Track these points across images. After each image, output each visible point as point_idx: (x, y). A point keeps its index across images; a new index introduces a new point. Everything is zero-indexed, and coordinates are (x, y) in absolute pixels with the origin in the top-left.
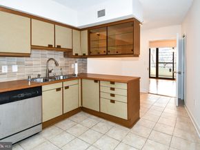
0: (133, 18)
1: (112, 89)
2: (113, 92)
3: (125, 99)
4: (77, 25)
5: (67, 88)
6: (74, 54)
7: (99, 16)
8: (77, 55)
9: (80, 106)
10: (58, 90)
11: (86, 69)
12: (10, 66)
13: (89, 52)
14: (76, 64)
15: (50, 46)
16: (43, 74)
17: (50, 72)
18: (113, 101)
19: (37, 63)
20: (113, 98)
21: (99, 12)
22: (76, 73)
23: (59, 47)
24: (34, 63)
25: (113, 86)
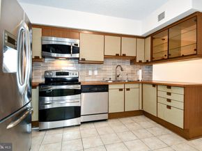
0: (196, 13)
1: (169, 94)
2: (169, 97)
3: (181, 106)
4: (140, 34)
5: (128, 89)
6: (137, 61)
7: (159, 20)
8: (140, 62)
9: (141, 109)
10: (121, 90)
11: (151, 76)
12: (93, 71)
13: (152, 58)
14: (140, 71)
15: (117, 55)
16: (113, 78)
17: (118, 76)
18: (169, 107)
19: (110, 69)
20: (169, 104)
21: (159, 16)
22: (140, 79)
23: (124, 55)
24: (107, 69)
25: (169, 91)
